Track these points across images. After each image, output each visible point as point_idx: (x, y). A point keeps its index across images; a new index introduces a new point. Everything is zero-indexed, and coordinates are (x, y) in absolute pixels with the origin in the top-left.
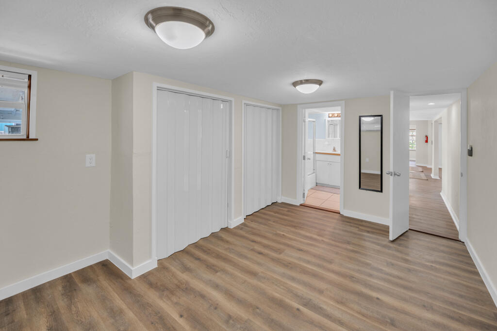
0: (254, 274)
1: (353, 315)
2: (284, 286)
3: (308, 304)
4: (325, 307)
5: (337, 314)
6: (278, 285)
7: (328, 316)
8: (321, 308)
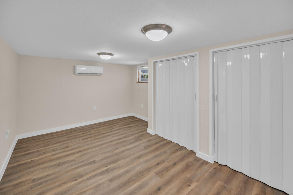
0: (139, 158)
1: (87, 187)
2: (123, 166)
3: (107, 171)
4: (100, 177)
5: (93, 180)
6: (126, 165)
7: (95, 176)
8: (101, 175)
